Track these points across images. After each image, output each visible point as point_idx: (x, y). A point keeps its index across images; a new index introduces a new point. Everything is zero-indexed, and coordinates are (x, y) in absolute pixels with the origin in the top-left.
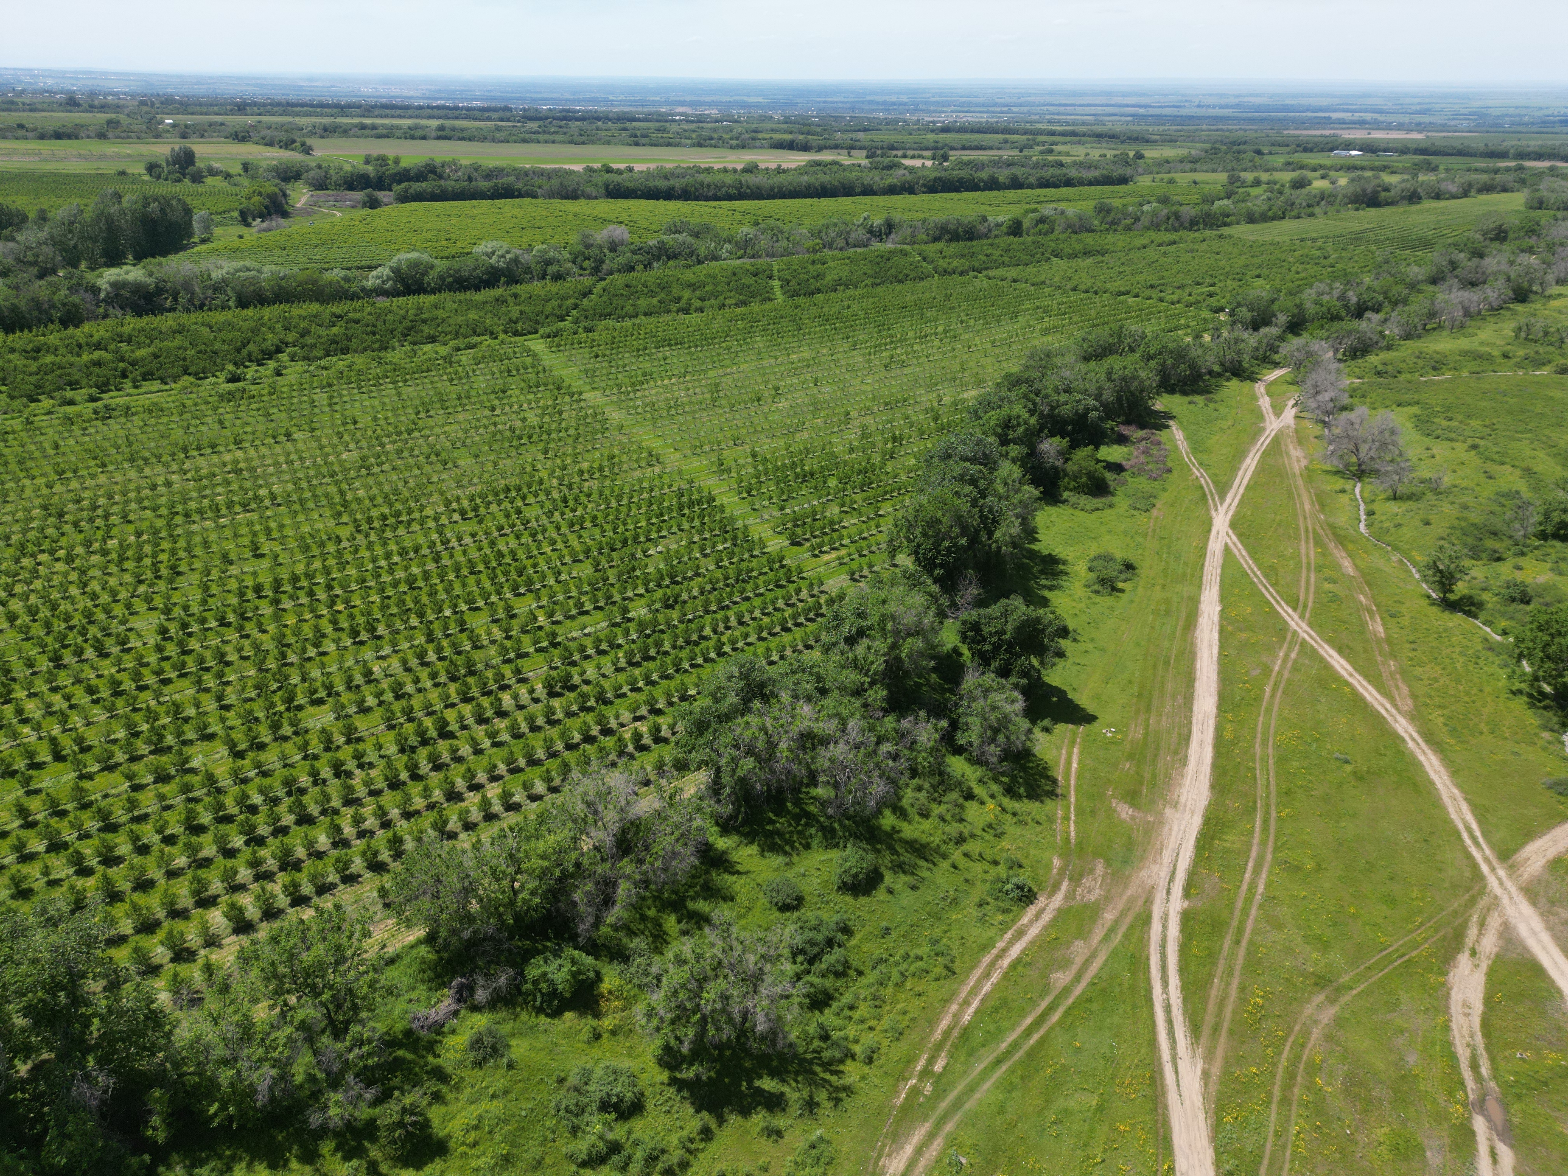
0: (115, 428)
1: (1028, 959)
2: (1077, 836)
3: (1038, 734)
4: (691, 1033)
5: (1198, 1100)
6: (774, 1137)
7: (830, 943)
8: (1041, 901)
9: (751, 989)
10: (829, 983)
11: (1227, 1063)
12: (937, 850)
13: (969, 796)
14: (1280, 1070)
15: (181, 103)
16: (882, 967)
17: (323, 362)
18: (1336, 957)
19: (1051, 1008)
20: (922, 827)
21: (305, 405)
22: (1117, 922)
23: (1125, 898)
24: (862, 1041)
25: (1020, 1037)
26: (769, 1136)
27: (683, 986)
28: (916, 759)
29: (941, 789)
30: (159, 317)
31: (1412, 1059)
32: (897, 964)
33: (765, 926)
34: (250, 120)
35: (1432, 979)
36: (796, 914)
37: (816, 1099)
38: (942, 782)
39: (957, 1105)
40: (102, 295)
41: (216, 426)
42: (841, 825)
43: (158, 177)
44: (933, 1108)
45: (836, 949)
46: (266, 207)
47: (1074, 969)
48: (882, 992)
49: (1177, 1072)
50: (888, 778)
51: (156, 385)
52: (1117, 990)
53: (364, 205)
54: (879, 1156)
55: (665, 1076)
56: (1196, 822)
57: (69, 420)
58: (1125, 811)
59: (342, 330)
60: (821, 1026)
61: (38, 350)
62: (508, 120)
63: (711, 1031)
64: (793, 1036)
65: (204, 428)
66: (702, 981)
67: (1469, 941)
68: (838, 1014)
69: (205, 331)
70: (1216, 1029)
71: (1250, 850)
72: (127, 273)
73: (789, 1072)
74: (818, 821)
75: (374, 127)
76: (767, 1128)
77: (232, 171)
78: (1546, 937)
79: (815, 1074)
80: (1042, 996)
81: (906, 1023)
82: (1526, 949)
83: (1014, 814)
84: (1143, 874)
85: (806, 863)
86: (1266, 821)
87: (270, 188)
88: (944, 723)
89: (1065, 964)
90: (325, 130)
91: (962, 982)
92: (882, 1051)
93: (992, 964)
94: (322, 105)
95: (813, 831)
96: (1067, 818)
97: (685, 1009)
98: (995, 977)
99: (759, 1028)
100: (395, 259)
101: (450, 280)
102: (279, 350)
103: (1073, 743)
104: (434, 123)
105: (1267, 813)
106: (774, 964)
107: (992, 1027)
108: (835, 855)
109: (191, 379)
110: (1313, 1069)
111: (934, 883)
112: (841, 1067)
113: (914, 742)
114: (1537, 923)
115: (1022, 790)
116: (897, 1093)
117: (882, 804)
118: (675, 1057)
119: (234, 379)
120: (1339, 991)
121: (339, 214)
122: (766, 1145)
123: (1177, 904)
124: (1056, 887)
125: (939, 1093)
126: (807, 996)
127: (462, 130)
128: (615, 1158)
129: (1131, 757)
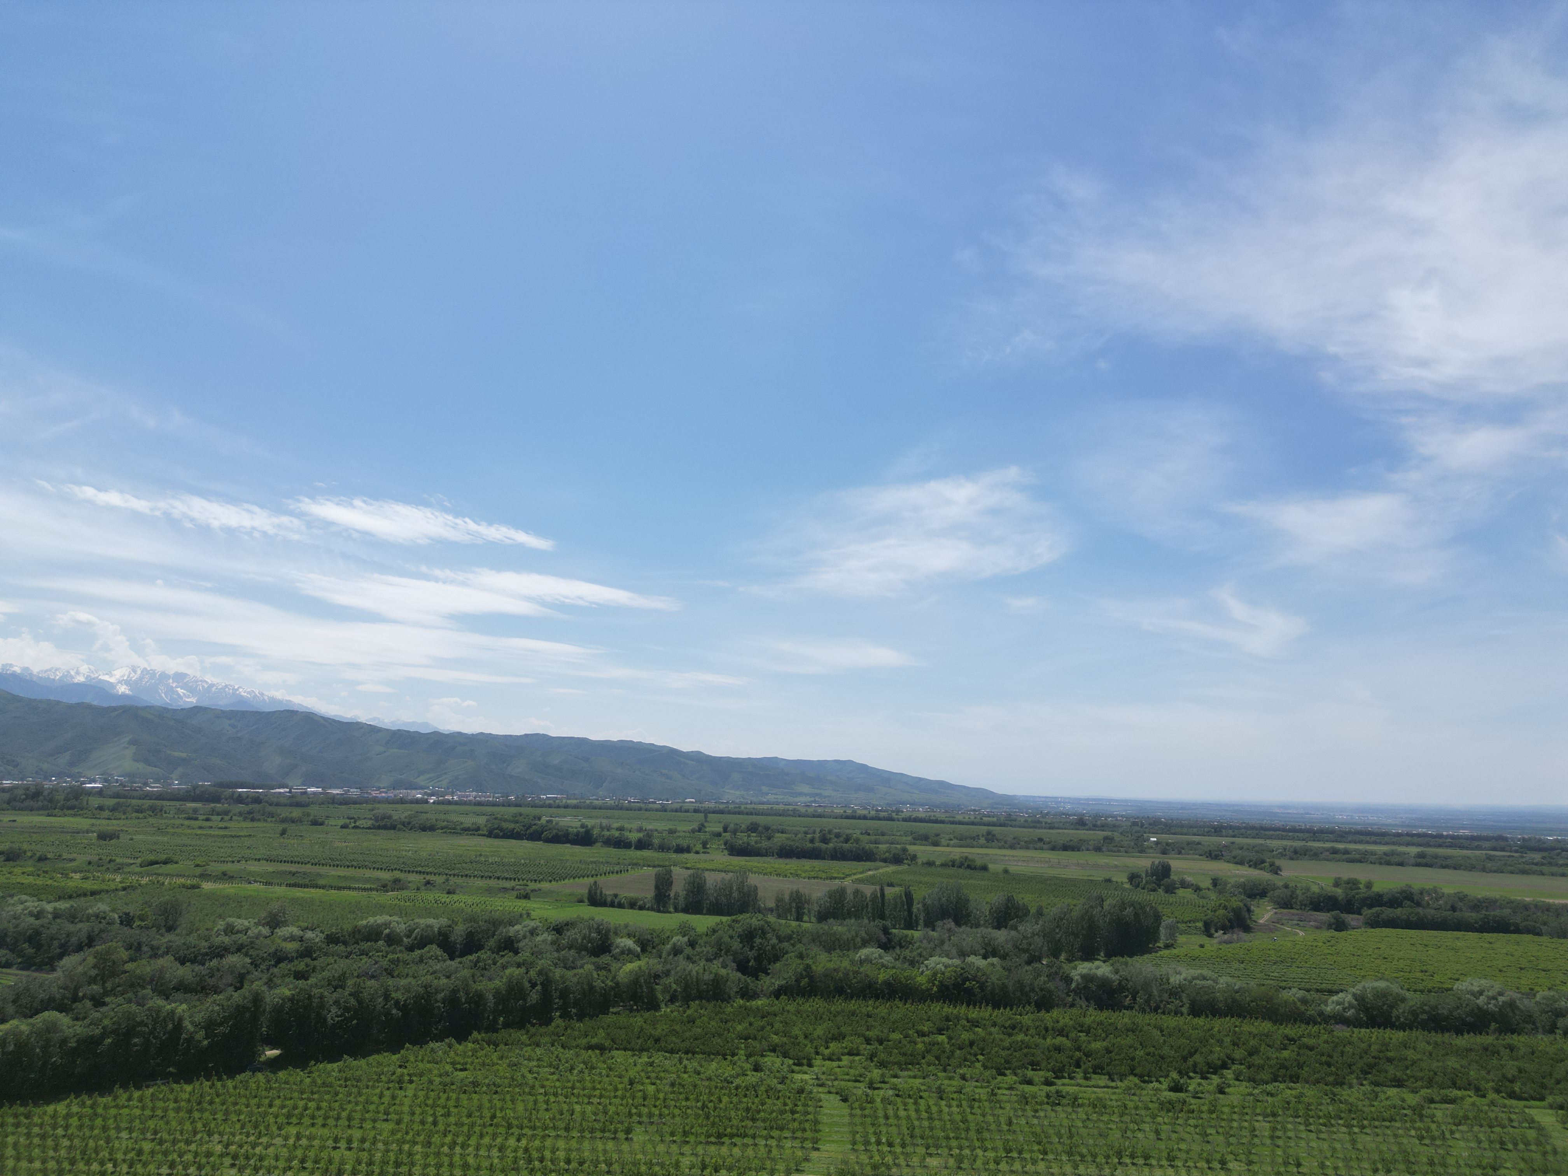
0: (1061, 1116)
15: (1166, 824)
17: (1269, 1088)
21: (1245, 1133)
30: (1117, 1013)
34: (1224, 841)
40: (1073, 985)
41: (1152, 1136)
43: (1137, 886)
46: (1230, 921)
51: (1103, 1080)
53: (1330, 927)
57: (1025, 1099)
59: (1294, 1055)
61: (1013, 1027)
62: (1503, 850)
65: (1140, 1135)
69: (1156, 1033)
72: (1098, 968)
75: (1346, 852)
77: (1203, 885)
87: (1236, 903)
90: (1296, 852)
94: (1294, 830)
100: (1359, 986)
101: (1425, 1016)
102: (1224, 1066)
104: (1413, 850)
109: (1136, 1080)
119: (1176, 1088)
121: (1301, 933)
127: (1446, 858)
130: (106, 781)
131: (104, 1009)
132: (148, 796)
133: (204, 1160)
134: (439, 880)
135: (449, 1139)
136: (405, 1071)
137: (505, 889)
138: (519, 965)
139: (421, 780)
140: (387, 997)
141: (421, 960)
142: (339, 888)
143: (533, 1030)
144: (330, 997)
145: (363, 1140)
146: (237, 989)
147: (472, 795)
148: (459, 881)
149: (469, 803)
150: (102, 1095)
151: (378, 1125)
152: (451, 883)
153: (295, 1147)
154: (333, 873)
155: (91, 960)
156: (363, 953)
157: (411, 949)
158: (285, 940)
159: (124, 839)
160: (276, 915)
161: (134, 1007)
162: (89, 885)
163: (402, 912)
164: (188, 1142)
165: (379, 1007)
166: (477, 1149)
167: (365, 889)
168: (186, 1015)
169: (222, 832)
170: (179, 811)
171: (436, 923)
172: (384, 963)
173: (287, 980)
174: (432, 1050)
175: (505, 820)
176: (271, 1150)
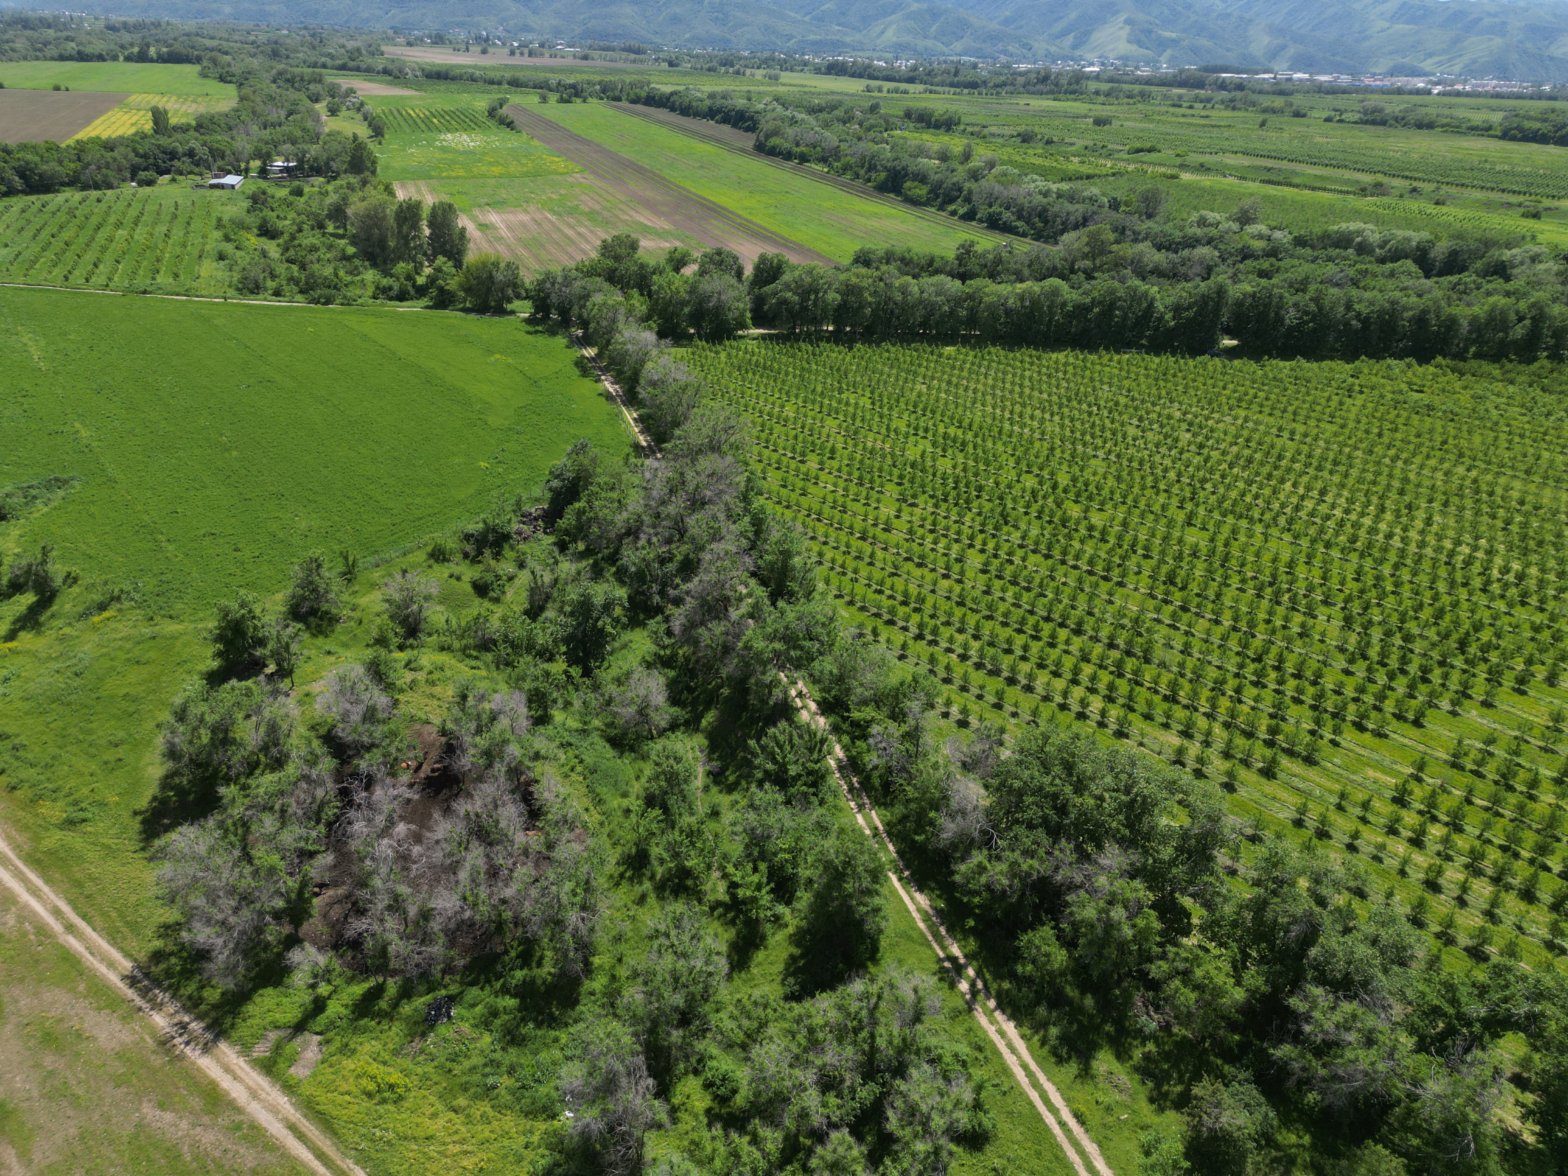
130: (1103, 64)
131: (1093, 282)
132: (1138, 81)
133: (1165, 421)
134: (1427, 187)
135: (1392, 452)
136: (1357, 382)
137: (1509, 205)
138: (1508, 294)
139: (1427, 65)
140: (1349, 307)
141: (1392, 274)
142: (1314, 189)
143: (1509, 366)
144: (1290, 299)
145: (1306, 435)
146: (1204, 279)
147: (1491, 84)
148: (1453, 190)
149: (1486, 95)
150: (1090, 353)
151: (1322, 425)
152: (1442, 192)
153: (1242, 427)
154: (1309, 171)
155: (1085, 239)
156: (1330, 259)
157: (1382, 261)
158: (1253, 237)
159: (1116, 124)
160: (1247, 211)
161: (1116, 284)
162: (1085, 169)
163: (1378, 220)
164: (1154, 404)
165: (1339, 316)
166: (1422, 467)
167: (1341, 192)
168: (1158, 296)
169: (1203, 122)
170: (1166, 97)
171: (1416, 237)
172: (1351, 272)
173: (1250, 276)
174: (1389, 366)
175: (1530, 118)
176: (1221, 426)
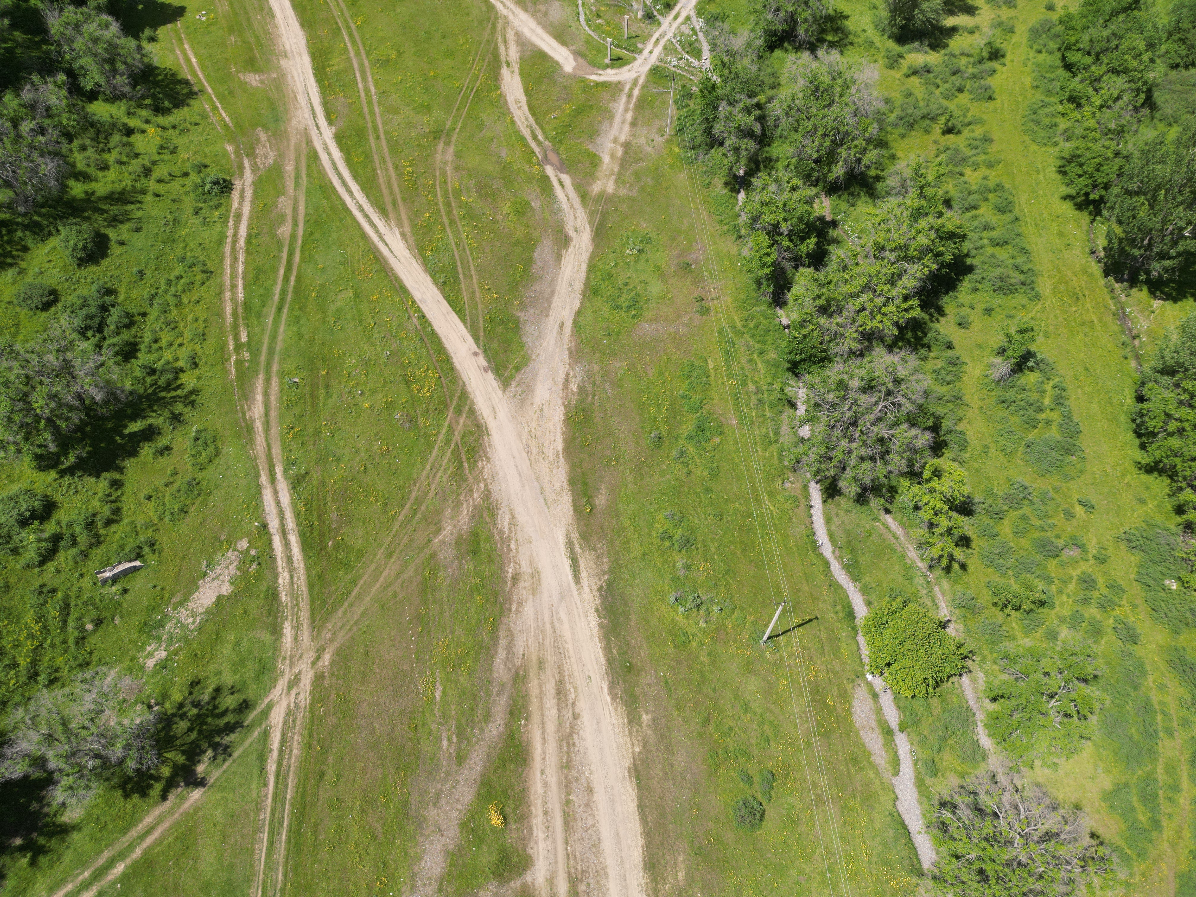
1: (255, 231)
2: (231, 119)
3: (148, 47)
4: (48, 436)
5: (407, 253)
6: (167, 452)
7: (104, 308)
8: (238, 184)
9: (69, 378)
10: (126, 336)
11: (411, 220)
12: (134, 190)
13: (129, 132)
14: (441, 206)
16: (157, 300)
18: (437, 113)
19: (291, 254)
20: (109, 179)
22: (297, 169)
23: (292, 148)
24: (181, 357)
25: (283, 285)
26: (162, 455)
27: (12, 411)
28: (61, 123)
29: (101, 138)
31: (504, 153)
32: (166, 291)
33: (40, 329)
35: (494, 95)
36: (60, 305)
37: (177, 412)
38: (98, 132)
39: (271, 352)
42: (40, 215)
44: (258, 364)
45: (112, 310)
47: (289, 218)
48: (170, 317)
49: (387, 245)
50: (50, 153)
52: (324, 215)
54: (244, 414)
55: (53, 474)
56: (306, 60)
58: (253, 79)
60: (143, 367)
63: (63, 425)
64: (128, 385)
66: (25, 398)
67: (503, 58)
68: (150, 351)
70: (394, 204)
71: (352, 64)
73: (144, 410)
74: (17, 224)
76: (157, 451)
78: (540, 30)
79: (164, 398)
80: (280, 251)
81: (202, 326)
82: (533, 45)
83: (174, 127)
84: (294, 122)
85: (35, 262)
86: (351, 35)
88: (62, 77)
89: (282, 219)
91: (222, 274)
92: (199, 354)
93: (234, 250)
95: (19, 234)
96: (215, 109)
97: (28, 424)
98: (241, 258)
99: (98, 398)
103: (180, 40)
105: (348, 27)
106: (72, 350)
107: (262, 291)
108: (54, 242)
110: (458, 193)
111: (150, 217)
112: (179, 382)
113: (48, 109)
114: (532, 23)
115: (167, 104)
116: (228, 372)
117: (62, 179)
118: (49, 458)
120: (449, 135)
122: (163, 461)
123: (328, 132)
124: (241, 168)
125: (255, 353)
126: (117, 354)
128: (62, 543)
129: (231, 30)
